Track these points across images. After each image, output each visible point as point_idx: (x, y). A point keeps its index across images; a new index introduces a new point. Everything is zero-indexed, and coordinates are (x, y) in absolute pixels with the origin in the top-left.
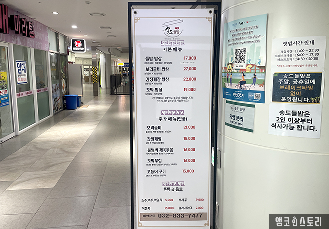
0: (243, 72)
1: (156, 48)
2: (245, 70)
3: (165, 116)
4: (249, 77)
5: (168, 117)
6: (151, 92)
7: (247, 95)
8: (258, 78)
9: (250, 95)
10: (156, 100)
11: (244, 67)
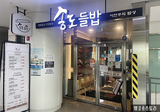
0: (37, 61)
1: (13, 54)
2: (38, 61)
3: (15, 75)
4: (39, 62)
5: (16, 75)
6: (11, 67)
7: (38, 67)
8: (41, 62)
9: (39, 67)
10: (12, 70)
11: (37, 60)
